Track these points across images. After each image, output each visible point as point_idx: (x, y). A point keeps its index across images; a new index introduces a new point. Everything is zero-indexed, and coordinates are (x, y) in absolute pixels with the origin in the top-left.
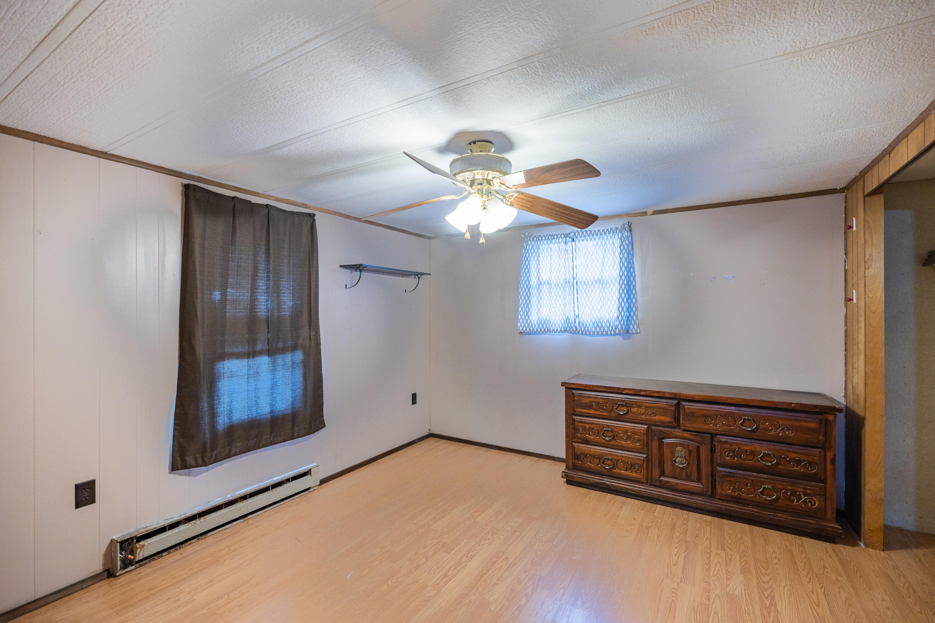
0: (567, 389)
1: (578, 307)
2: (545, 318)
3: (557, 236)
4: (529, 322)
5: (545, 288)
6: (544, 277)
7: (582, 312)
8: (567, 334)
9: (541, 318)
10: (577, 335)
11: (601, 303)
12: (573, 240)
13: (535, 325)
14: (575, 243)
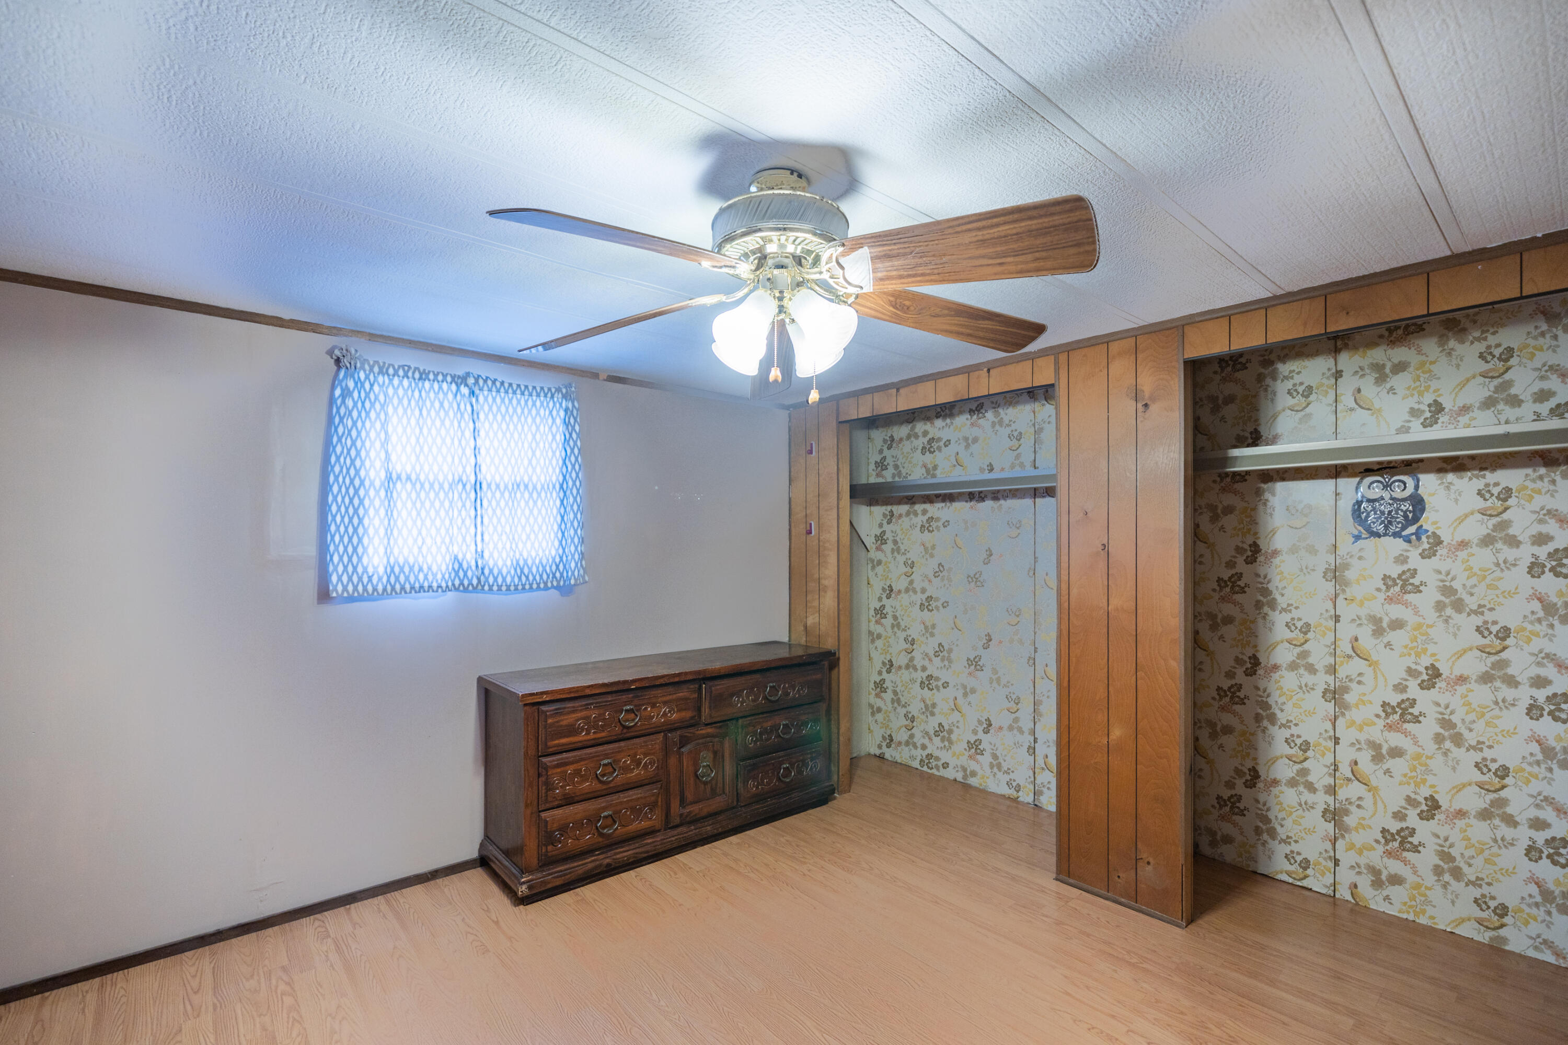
0: (527, 708)
1: (482, 535)
2: (401, 561)
3: (436, 375)
4: (360, 570)
5: (402, 491)
6: (402, 463)
7: (491, 546)
8: (450, 595)
9: (392, 560)
10: (481, 596)
11: (528, 529)
12: (472, 393)
13: (380, 579)
14: (477, 400)
